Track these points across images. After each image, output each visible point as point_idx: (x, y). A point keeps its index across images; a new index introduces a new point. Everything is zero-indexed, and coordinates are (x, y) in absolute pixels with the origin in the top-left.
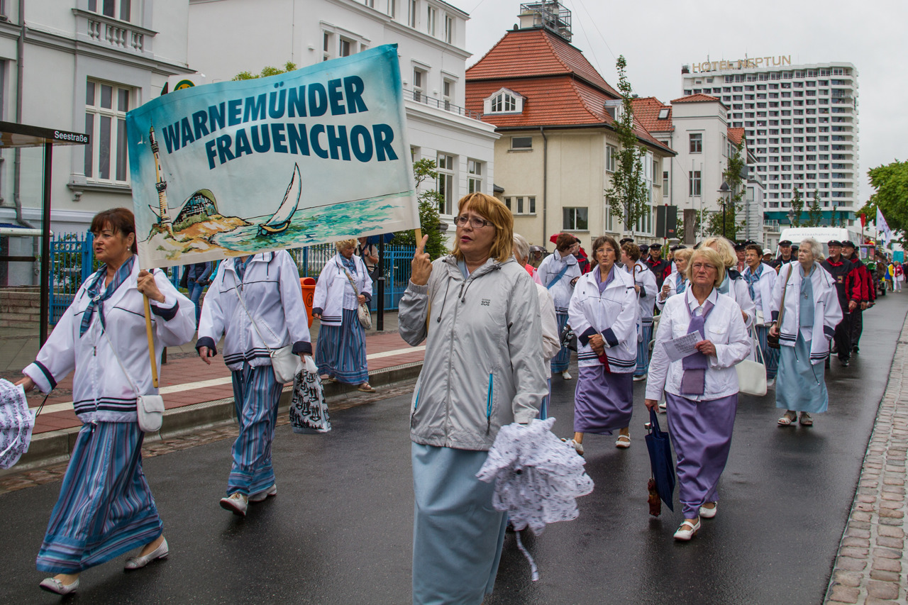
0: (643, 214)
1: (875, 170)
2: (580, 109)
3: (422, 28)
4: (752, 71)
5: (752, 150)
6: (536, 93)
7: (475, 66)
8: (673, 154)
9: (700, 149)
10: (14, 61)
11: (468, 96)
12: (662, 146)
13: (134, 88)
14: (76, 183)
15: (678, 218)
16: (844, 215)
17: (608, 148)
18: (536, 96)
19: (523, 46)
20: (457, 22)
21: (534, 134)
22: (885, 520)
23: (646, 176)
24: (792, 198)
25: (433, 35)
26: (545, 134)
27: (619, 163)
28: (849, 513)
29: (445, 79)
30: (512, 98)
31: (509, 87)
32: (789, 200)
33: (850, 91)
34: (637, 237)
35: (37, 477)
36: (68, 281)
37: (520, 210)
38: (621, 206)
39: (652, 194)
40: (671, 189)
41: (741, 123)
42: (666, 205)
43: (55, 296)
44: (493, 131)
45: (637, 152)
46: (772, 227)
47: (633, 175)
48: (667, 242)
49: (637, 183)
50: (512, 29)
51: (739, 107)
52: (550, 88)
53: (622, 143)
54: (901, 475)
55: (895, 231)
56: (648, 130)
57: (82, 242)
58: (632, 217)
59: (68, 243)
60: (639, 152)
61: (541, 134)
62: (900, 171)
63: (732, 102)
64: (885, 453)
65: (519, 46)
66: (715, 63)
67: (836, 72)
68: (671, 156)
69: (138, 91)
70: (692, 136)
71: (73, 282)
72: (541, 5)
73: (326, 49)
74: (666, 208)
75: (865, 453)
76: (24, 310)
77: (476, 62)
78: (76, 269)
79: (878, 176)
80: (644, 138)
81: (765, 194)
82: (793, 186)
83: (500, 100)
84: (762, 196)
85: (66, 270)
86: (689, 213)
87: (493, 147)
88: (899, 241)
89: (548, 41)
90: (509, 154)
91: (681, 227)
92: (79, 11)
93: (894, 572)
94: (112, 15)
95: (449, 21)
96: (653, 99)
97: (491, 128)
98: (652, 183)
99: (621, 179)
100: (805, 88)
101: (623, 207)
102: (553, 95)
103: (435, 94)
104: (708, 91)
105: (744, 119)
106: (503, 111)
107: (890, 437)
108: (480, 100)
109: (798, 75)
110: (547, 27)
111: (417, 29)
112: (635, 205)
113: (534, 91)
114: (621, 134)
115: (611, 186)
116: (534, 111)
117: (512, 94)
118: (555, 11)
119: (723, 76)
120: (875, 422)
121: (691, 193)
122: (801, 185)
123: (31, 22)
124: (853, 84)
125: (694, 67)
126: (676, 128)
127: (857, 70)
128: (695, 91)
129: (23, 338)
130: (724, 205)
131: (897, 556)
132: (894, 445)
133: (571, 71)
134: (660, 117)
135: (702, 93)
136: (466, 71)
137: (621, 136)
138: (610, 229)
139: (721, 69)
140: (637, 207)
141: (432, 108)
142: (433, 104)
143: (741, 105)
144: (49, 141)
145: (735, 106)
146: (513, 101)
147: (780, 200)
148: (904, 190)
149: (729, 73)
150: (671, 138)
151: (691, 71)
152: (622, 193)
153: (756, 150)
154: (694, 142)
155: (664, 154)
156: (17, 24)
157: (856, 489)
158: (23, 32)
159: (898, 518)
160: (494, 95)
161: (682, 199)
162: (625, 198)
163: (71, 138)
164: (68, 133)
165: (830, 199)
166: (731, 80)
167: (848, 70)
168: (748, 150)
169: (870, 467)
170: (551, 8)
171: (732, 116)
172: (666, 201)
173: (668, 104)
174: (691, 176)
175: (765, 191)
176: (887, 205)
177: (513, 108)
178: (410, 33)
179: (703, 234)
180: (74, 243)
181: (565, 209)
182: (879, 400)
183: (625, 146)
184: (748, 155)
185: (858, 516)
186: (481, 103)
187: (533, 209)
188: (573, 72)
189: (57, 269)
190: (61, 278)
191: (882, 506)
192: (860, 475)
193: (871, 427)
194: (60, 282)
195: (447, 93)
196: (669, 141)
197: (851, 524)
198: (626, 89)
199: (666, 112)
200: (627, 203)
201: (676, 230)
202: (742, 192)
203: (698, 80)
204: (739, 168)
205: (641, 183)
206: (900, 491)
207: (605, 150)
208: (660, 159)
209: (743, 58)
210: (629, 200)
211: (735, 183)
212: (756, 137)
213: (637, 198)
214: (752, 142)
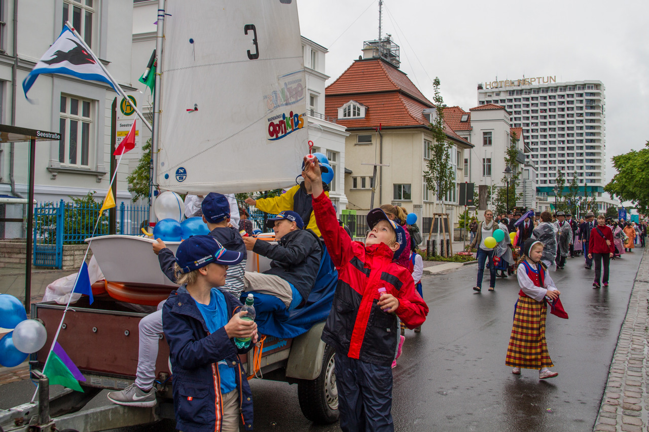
0: (450, 189)
1: (617, 157)
2: (405, 115)
4: (527, 87)
5: (528, 143)
6: (375, 104)
7: (332, 85)
8: (471, 146)
9: (490, 143)
10: (10, 81)
11: (327, 106)
12: (464, 141)
13: (94, 101)
14: (53, 167)
15: (475, 192)
16: (594, 189)
17: (425, 142)
18: (374, 106)
19: (365, 71)
20: (320, 54)
21: (373, 133)
22: (628, 412)
23: (452, 162)
24: (557, 177)
26: (381, 132)
27: (433, 153)
28: (600, 406)
29: (311, 94)
30: (358, 108)
31: (356, 100)
32: (555, 178)
33: (599, 100)
34: (446, 205)
35: (21, 374)
36: (47, 235)
37: (364, 186)
38: (435, 183)
39: (457, 175)
40: (470, 171)
41: (520, 124)
42: (466, 182)
43: (37, 245)
44: (344, 131)
45: (446, 145)
46: (542, 198)
47: (443, 161)
48: (467, 209)
49: (446, 167)
50: (358, 59)
51: (519, 113)
52: (384, 100)
53: (435, 139)
54: (639, 379)
55: (632, 200)
56: (454, 130)
57: (57, 208)
58: (442, 191)
59: (47, 208)
60: (448, 145)
61: (378, 133)
62: (636, 158)
63: (514, 109)
64: (626, 362)
65: (363, 71)
66: (501, 82)
67: (589, 88)
68: (470, 148)
69: (97, 103)
70: (485, 134)
71: (51, 236)
72: (378, 42)
74: (466, 184)
75: (611, 361)
76: (15, 256)
77: (332, 82)
78: (52, 227)
79: (618, 161)
80: (451, 135)
81: (537, 174)
82: (557, 169)
83: (349, 109)
84: (535, 176)
85: (46, 227)
86: (483, 188)
87: (344, 142)
88: (636, 207)
89: (383, 68)
90: (356, 147)
91: (477, 198)
95: (313, 53)
96: (457, 107)
97: (343, 129)
98: (457, 167)
99: (435, 165)
100: (566, 99)
101: (436, 184)
102: (386, 105)
104: (496, 101)
105: (523, 121)
106: (352, 117)
107: (630, 350)
108: (335, 109)
109: (561, 90)
110: (383, 58)
112: (444, 183)
113: (373, 102)
114: (435, 132)
115: (427, 169)
116: (372, 117)
117: (358, 105)
118: (388, 46)
119: (507, 91)
120: (618, 338)
121: (484, 174)
122: (563, 168)
123: (22, 55)
124: (601, 96)
125: (486, 85)
126: (474, 128)
127: (604, 86)
128: (487, 101)
129: (15, 275)
130: (508, 182)
132: (633, 356)
133: (399, 88)
134: (462, 120)
135: (492, 103)
136: (326, 89)
137: (435, 134)
138: (427, 199)
139: (505, 86)
140: (446, 184)
143: (520, 112)
144: (33, 138)
145: (516, 112)
146: (359, 109)
147: (548, 178)
148: (639, 172)
149: (512, 88)
150: (470, 135)
151: (484, 87)
152: (435, 174)
153: (530, 143)
154: (486, 138)
155: (465, 146)
156: (12, 56)
157: (605, 388)
158: (16, 61)
159: (638, 411)
160: (345, 106)
161: (477, 178)
162: (437, 177)
163: (48, 136)
164: (46, 132)
165: (585, 177)
166: (513, 94)
167: (597, 86)
168: (525, 143)
169: (616, 372)
170: (385, 44)
171: (513, 119)
172: (466, 180)
173: (467, 111)
174: (484, 162)
175: (537, 172)
176: (626, 182)
177: (359, 114)
179: (493, 202)
180: (51, 208)
181: (395, 185)
182: (621, 323)
183: (437, 141)
184: (525, 147)
185: (606, 408)
186: (336, 111)
187: (372, 186)
188: (400, 89)
189: (39, 226)
190: (42, 233)
191: (625, 401)
192: (608, 377)
193: (615, 342)
194: (41, 236)
195: (312, 104)
196: (468, 137)
197: (603, 414)
198: (439, 101)
199: (466, 117)
200: (439, 181)
201: (473, 200)
202: (520, 173)
203: (489, 94)
204: (518, 156)
205: (449, 167)
206: (638, 390)
207: (423, 143)
208: (462, 150)
209: (522, 78)
210: (440, 179)
211: (515, 167)
212: (530, 134)
213: (446, 177)
214: (528, 137)
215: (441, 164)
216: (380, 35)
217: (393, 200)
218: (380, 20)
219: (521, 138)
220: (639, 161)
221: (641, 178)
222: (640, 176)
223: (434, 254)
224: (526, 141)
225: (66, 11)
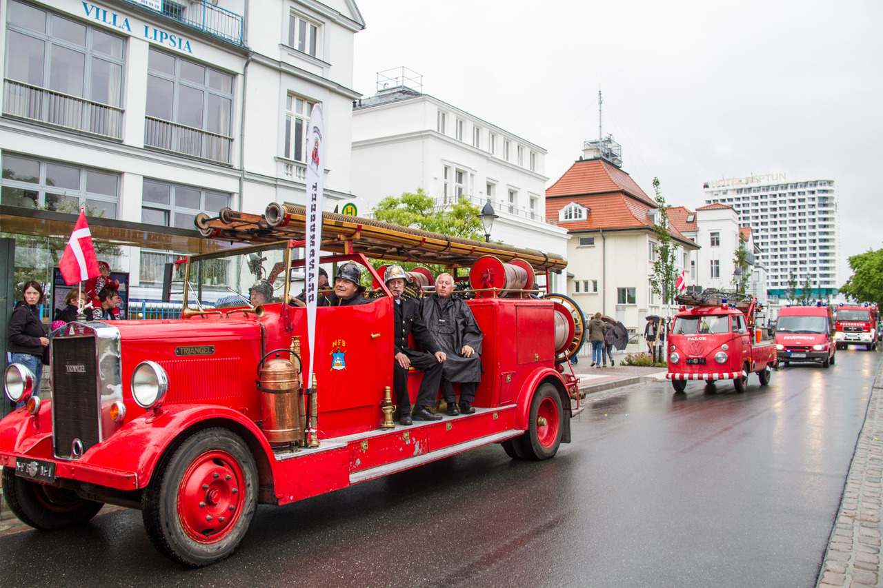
1: (853, 257)
2: (629, 216)
3: (513, 160)
4: (755, 185)
5: (758, 244)
6: (597, 205)
7: (552, 187)
8: (698, 248)
9: (718, 243)
10: (237, 193)
11: (547, 209)
12: (690, 242)
16: (829, 291)
17: (650, 244)
18: (597, 208)
19: (586, 172)
20: (539, 156)
21: (596, 235)
22: (865, 523)
23: (678, 265)
24: (789, 279)
25: (522, 164)
26: (603, 234)
27: (658, 255)
28: (836, 517)
29: (531, 197)
30: (579, 209)
31: (577, 201)
32: (786, 280)
33: (832, 198)
34: (672, 309)
37: (586, 290)
38: (660, 287)
40: (697, 273)
41: (749, 224)
42: (694, 285)
44: (566, 233)
45: (671, 246)
46: (773, 301)
47: (669, 264)
49: (671, 269)
50: (578, 160)
51: (747, 212)
52: (606, 201)
53: (660, 240)
54: (877, 490)
56: (679, 231)
58: (668, 294)
60: (673, 247)
61: (600, 235)
62: (873, 258)
63: (742, 208)
64: (865, 472)
65: (584, 172)
66: (728, 180)
67: (821, 184)
70: (712, 234)
72: (599, 142)
73: (446, 178)
74: (694, 287)
75: (848, 471)
77: (553, 184)
79: (854, 262)
80: (677, 237)
81: (768, 276)
82: (789, 270)
83: (570, 211)
84: (766, 277)
87: (565, 245)
89: (604, 168)
90: (578, 250)
92: (279, 158)
93: (873, 563)
94: (300, 160)
95: (533, 155)
96: (682, 207)
97: (564, 231)
98: (683, 269)
99: (660, 267)
100: (797, 197)
102: (608, 207)
103: (524, 207)
104: (724, 200)
105: (751, 221)
106: (573, 219)
107: (868, 460)
108: (556, 211)
109: (791, 187)
110: (604, 157)
111: (509, 162)
112: (670, 286)
113: (595, 203)
114: (659, 233)
115: (652, 272)
116: (594, 218)
117: (579, 207)
118: (610, 146)
119: (734, 190)
120: (855, 448)
121: (712, 276)
122: (795, 269)
123: (247, 168)
124: (834, 193)
125: (713, 184)
126: (700, 229)
128: (714, 201)
130: (737, 285)
131: (874, 551)
132: (871, 466)
133: (622, 188)
134: (688, 220)
135: (719, 202)
136: (546, 190)
137: (660, 236)
138: (652, 303)
139: (733, 184)
141: (522, 217)
142: (522, 214)
143: (749, 210)
145: (744, 212)
146: (580, 211)
147: (779, 280)
148: (876, 272)
149: (739, 187)
150: (696, 236)
151: (710, 186)
152: (661, 277)
153: (760, 244)
154: (714, 238)
155: (691, 247)
156: (239, 169)
157: (841, 498)
158: (243, 174)
159: (876, 522)
160: (566, 207)
161: (705, 281)
162: (663, 281)
165: (818, 279)
166: (741, 192)
167: (830, 183)
168: (754, 244)
169: (853, 483)
170: (606, 143)
171: (742, 219)
172: (694, 283)
173: (693, 211)
174: (712, 264)
175: (767, 274)
176: (863, 283)
177: (580, 216)
178: (505, 164)
181: (619, 289)
182: (859, 431)
183: (663, 242)
184: (754, 247)
185: (843, 519)
186: (557, 214)
187: (595, 290)
191: (862, 513)
192: (844, 488)
193: (853, 452)
195: (532, 206)
196: (695, 238)
197: (838, 525)
198: (661, 201)
199: (693, 216)
200: (665, 284)
202: (749, 275)
203: (716, 193)
204: (747, 257)
205: (674, 269)
206: (877, 501)
207: (648, 245)
208: (688, 251)
209: (750, 176)
210: (666, 282)
211: (745, 268)
212: (760, 234)
213: (672, 280)
214: (757, 237)
215: (667, 267)
216: (601, 135)
217: (617, 304)
218: (600, 119)
219: (750, 238)
220: (877, 261)
221: (879, 279)
222: (878, 277)
223: (660, 360)
224: (756, 241)
225: (288, 123)
